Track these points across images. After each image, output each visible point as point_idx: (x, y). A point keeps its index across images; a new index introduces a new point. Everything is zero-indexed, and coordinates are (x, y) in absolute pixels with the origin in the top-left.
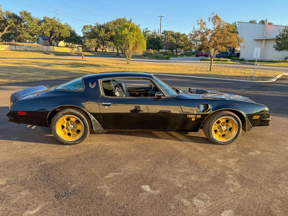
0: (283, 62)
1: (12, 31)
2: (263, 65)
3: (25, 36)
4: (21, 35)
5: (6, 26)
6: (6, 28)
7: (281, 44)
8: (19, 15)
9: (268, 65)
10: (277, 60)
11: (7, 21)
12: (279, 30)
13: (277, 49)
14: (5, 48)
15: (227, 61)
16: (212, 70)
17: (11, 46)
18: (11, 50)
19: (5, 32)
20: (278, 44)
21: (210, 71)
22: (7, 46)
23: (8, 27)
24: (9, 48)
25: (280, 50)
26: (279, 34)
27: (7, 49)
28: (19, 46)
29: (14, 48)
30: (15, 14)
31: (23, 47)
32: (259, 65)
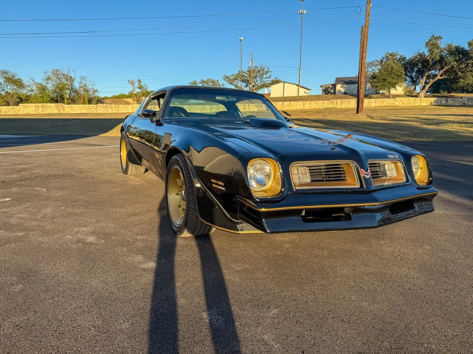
1: (449, 76)
3: (466, 82)
4: (462, 80)
5: (443, 68)
6: (442, 72)
8: (467, 48)
11: (444, 60)
14: (429, 102)
17: (440, 99)
18: (437, 106)
19: (439, 77)
22: (433, 99)
23: (445, 69)
24: (436, 101)
27: (432, 103)
28: (454, 99)
29: (443, 102)
30: (461, 47)
31: (461, 100)
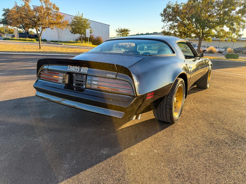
0: (76, 42)
2: (66, 44)
7: (75, 29)
9: (70, 44)
10: (72, 41)
12: (71, 18)
13: (72, 33)
15: (33, 41)
16: (41, 48)
20: (73, 29)
21: (40, 48)
25: (74, 34)
26: (72, 21)
32: (64, 44)
